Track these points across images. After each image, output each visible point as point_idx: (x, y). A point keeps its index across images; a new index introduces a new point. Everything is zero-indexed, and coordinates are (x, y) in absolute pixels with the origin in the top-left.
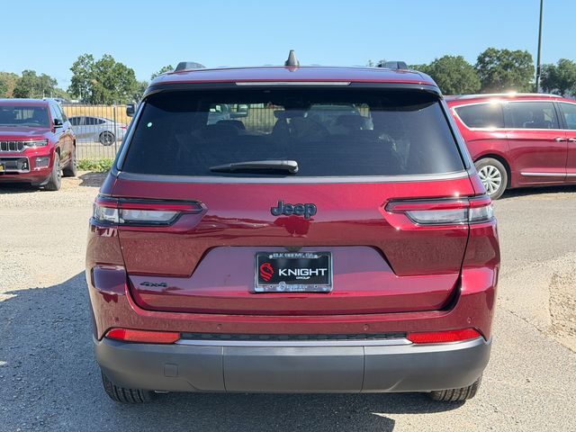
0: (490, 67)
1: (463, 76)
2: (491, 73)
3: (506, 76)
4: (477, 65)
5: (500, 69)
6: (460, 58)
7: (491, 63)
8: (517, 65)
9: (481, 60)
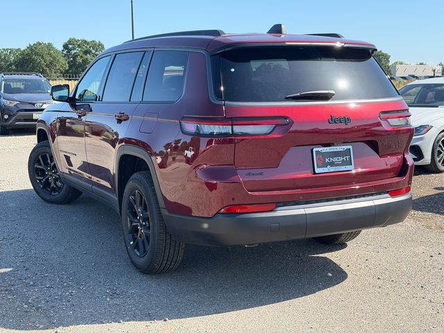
0: (73, 52)
1: (54, 58)
2: (75, 57)
3: (87, 59)
4: (63, 51)
5: (81, 54)
6: (50, 45)
7: (74, 49)
8: (93, 51)
9: (65, 46)
